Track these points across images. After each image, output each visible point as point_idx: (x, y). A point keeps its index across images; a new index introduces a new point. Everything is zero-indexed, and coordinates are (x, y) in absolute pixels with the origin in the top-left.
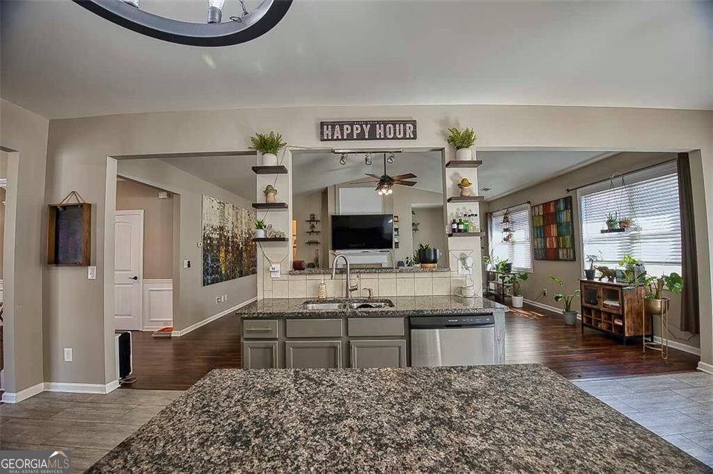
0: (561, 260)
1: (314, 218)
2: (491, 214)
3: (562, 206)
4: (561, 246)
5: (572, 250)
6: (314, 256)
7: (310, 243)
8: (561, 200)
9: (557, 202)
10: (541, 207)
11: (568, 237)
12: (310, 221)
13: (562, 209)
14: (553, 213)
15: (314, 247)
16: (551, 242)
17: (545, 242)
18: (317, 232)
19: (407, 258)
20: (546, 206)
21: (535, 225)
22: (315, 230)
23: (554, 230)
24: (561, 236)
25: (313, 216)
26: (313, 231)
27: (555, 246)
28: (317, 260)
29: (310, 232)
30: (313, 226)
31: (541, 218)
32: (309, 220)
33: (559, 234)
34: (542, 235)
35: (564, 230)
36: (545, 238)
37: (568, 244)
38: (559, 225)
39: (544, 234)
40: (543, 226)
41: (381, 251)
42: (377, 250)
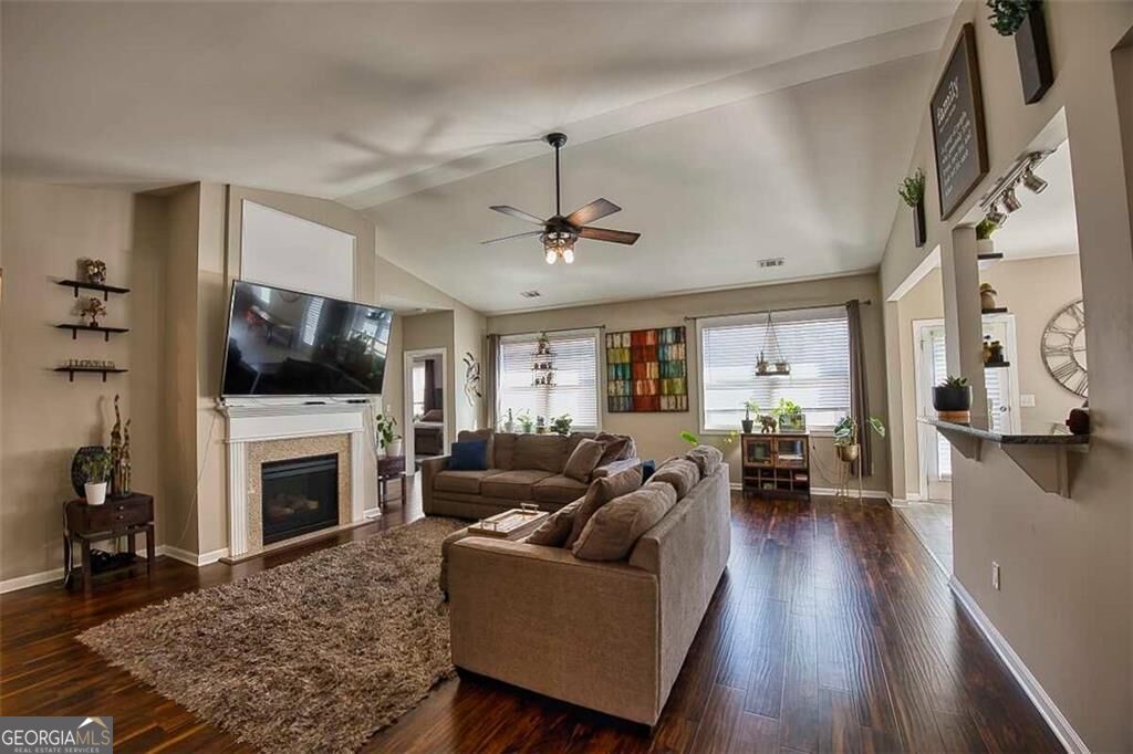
0: (665, 411)
2: (499, 336)
3: (670, 338)
4: (666, 392)
5: (684, 398)
6: (91, 419)
7: (70, 371)
8: (669, 330)
9: (659, 332)
10: (627, 336)
11: (679, 381)
12: (76, 285)
13: (669, 340)
14: (652, 346)
15: (87, 391)
16: (645, 386)
17: (633, 388)
18: (107, 330)
19: (379, 417)
20: (637, 335)
21: (611, 361)
22: (102, 322)
23: (652, 370)
24: (664, 377)
27: (653, 392)
29: (74, 328)
30: (93, 308)
31: (627, 352)
32: (73, 278)
33: (662, 376)
34: (628, 376)
35: (672, 370)
36: (633, 380)
37: (679, 390)
38: (663, 364)
39: (631, 375)
40: (631, 364)
41: (350, 402)
42: (342, 399)
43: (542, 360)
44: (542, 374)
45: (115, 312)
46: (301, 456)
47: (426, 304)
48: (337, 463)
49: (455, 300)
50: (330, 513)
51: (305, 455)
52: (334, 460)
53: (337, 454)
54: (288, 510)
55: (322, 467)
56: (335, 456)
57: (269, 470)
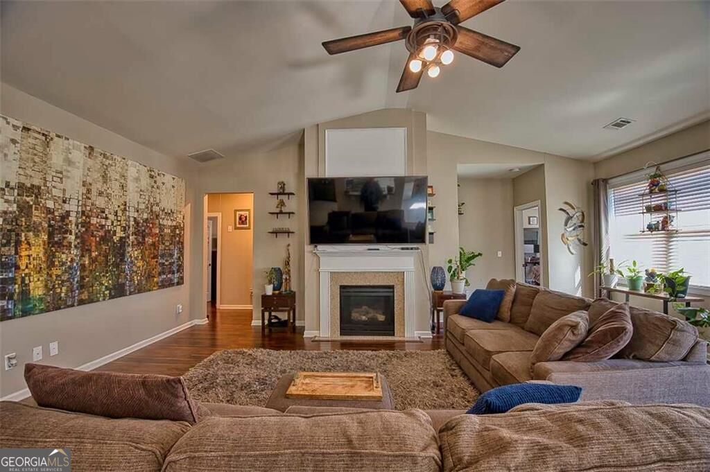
1: (283, 188)
2: (605, 181)
7: (276, 233)
12: (278, 194)
15: (283, 241)
18: (289, 213)
19: (450, 261)
22: (284, 210)
25: (282, 185)
26: (281, 212)
28: (287, 263)
29: (277, 214)
30: (282, 203)
32: (275, 191)
41: (403, 249)
42: (397, 247)
43: (657, 200)
44: (657, 218)
45: (291, 204)
46: (365, 284)
47: (517, 164)
48: (393, 292)
49: (545, 153)
50: (388, 326)
51: (368, 284)
52: (392, 290)
53: (393, 286)
54: (364, 318)
55: (383, 293)
56: (392, 287)
57: (345, 290)
